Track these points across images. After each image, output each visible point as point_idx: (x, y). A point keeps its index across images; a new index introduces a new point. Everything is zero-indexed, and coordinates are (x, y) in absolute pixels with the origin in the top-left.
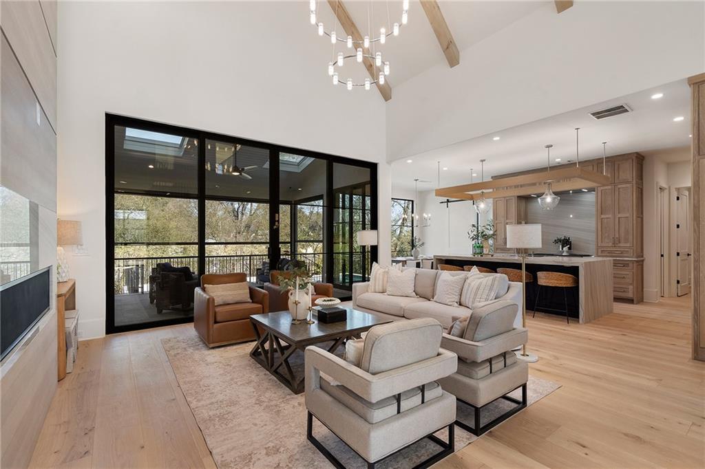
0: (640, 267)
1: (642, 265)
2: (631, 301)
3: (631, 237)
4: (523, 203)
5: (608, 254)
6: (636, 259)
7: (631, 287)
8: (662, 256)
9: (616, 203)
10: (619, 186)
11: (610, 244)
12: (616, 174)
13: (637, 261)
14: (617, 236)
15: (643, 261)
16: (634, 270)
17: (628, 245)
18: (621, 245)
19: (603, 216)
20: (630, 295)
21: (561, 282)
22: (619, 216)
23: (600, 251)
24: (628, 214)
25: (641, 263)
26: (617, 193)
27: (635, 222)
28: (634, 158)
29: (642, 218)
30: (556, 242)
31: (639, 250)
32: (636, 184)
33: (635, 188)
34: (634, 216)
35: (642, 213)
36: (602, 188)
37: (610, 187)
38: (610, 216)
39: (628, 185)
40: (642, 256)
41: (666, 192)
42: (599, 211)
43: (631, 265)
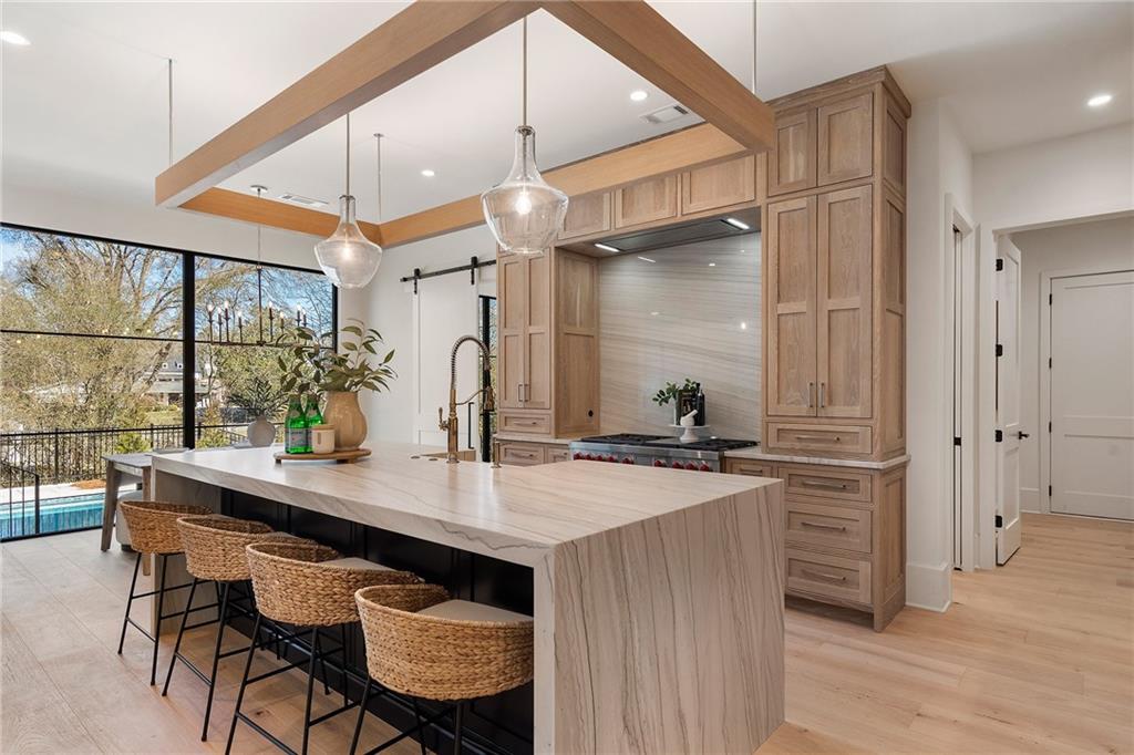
0: (894, 488)
1: (902, 481)
2: (860, 617)
3: (865, 383)
4: (581, 275)
5: (798, 445)
6: (880, 465)
7: (864, 568)
8: (957, 441)
9: (823, 260)
10: (833, 197)
11: (804, 409)
12: (823, 153)
13: (884, 473)
14: (823, 379)
15: (904, 466)
16: (876, 507)
17: (857, 411)
18: (838, 411)
19: (783, 308)
20: (861, 596)
21: (439, 671)
22: (832, 304)
23: (773, 429)
24: (860, 299)
25: (897, 475)
26: (823, 222)
27: (877, 329)
28: (878, 89)
29: (902, 317)
30: (662, 398)
31: (893, 430)
32: (883, 186)
33: (878, 199)
34: (877, 303)
35: (902, 299)
36: (781, 207)
37: (802, 203)
38: (803, 306)
39: (858, 192)
40: (902, 450)
41: (970, 240)
42: (773, 292)
43: (864, 484)
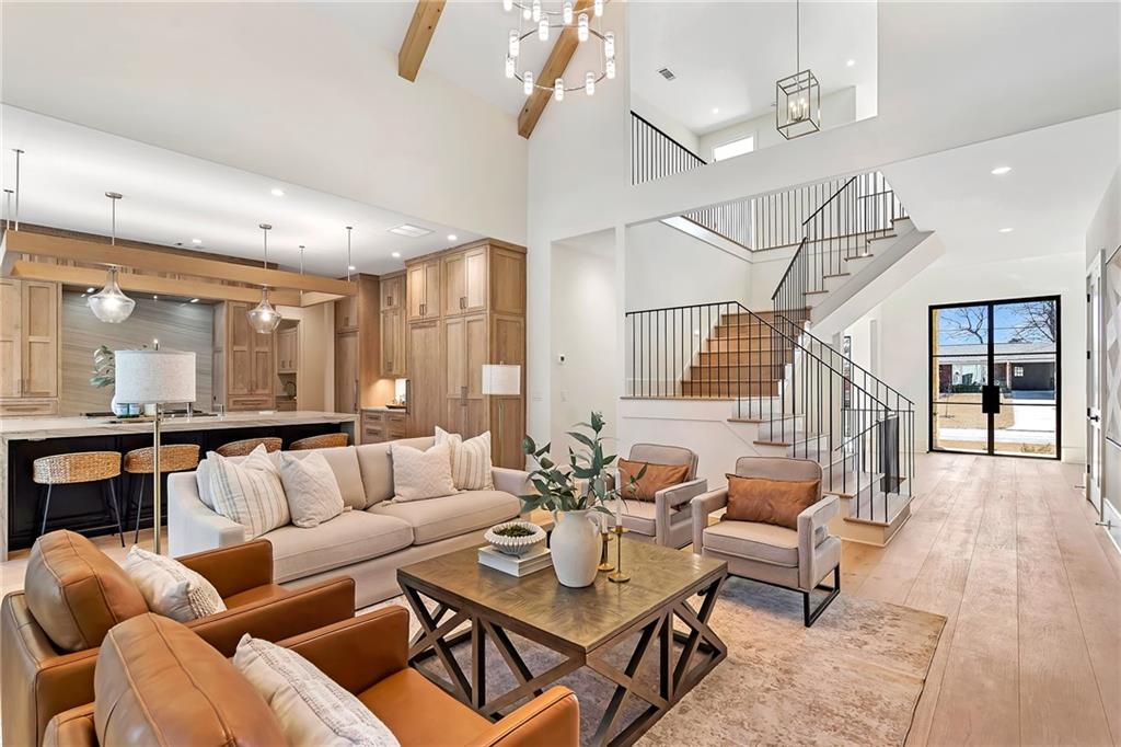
3: (270, 381)
5: (243, 407)
11: (246, 391)
14: (254, 379)
17: (267, 392)
18: (258, 392)
22: (257, 349)
23: (231, 401)
24: (268, 348)
38: (245, 348)
